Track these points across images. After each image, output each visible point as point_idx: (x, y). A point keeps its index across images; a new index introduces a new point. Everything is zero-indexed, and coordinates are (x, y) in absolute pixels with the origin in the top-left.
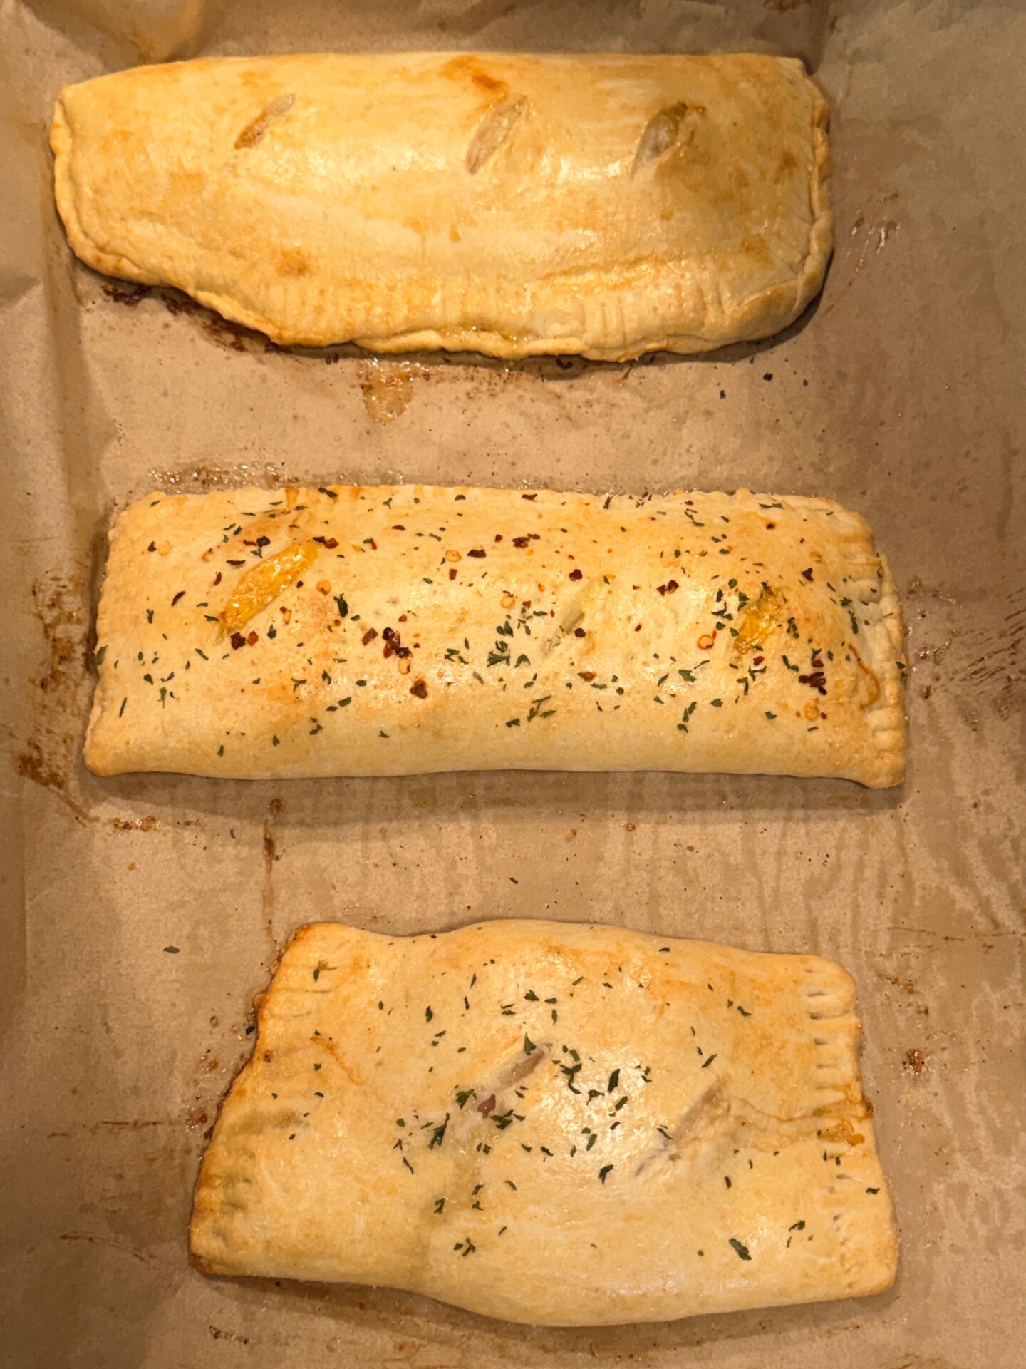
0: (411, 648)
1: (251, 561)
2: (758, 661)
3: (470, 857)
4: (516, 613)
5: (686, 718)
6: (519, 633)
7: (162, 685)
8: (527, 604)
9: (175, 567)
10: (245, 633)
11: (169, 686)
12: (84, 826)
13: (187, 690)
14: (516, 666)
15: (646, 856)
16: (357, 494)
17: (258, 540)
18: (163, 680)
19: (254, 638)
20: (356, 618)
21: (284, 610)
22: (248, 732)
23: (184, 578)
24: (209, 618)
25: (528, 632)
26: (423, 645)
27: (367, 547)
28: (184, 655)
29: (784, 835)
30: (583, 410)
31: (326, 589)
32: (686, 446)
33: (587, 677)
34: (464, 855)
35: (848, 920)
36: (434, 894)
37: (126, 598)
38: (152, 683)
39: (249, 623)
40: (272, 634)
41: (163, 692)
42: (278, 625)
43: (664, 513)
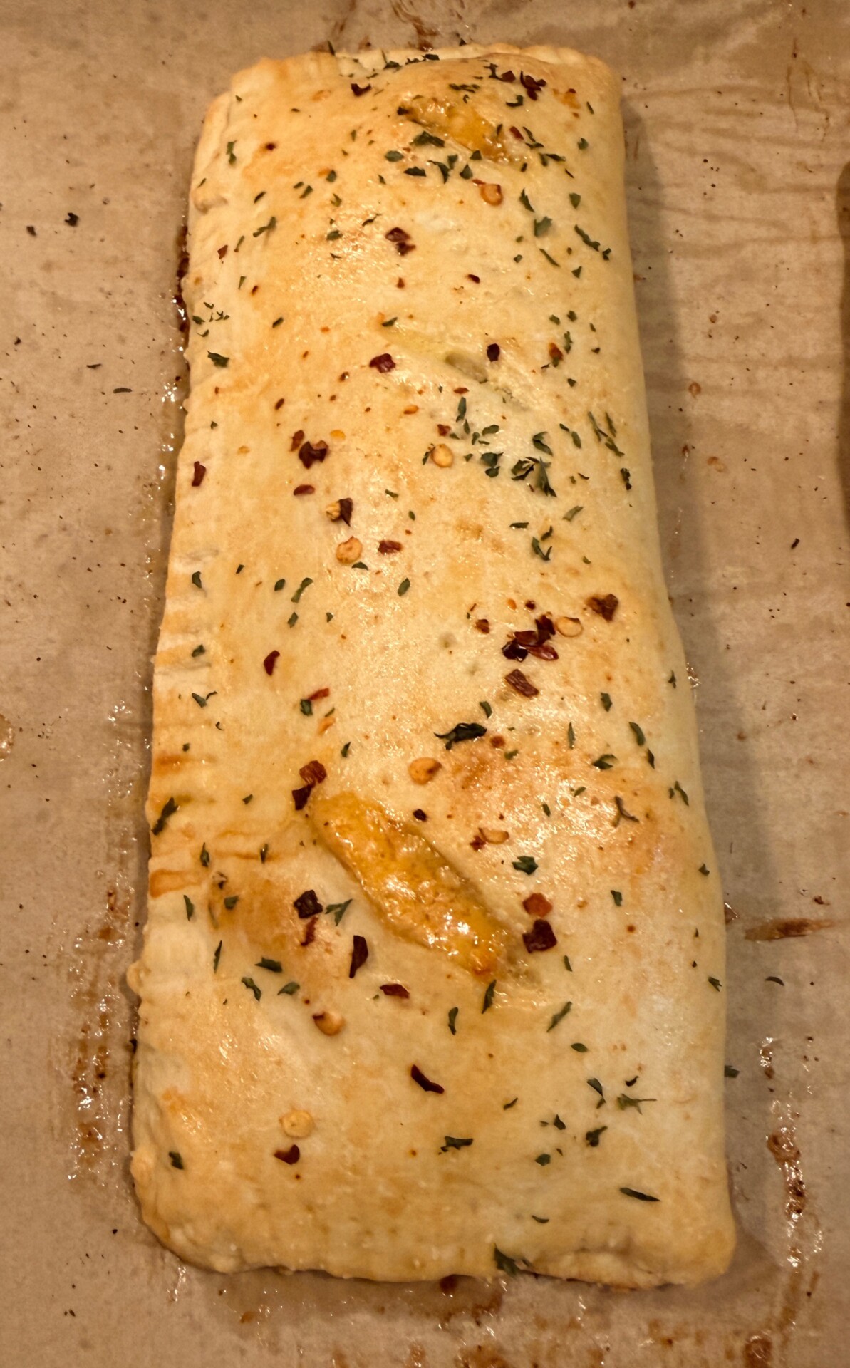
0: (537, 614)
1: (358, 923)
2: (516, 134)
3: (767, 604)
4: (460, 447)
5: (595, 246)
6: (496, 445)
7: (610, 1105)
8: (443, 430)
9: (347, 1097)
10: (523, 924)
11: (614, 1088)
12: (816, 1276)
13: (624, 1048)
14: (550, 453)
15: (733, 370)
16: (178, 759)
17: (303, 915)
18: (601, 1103)
19: (535, 903)
20: (486, 708)
21: (478, 844)
22: (693, 923)
23: (377, 1072)
24: (487, 1003)
25: (493, 429)
26: (531, 596)
27: (320, 708)
28: (555, 1058)
29: (685, 212)
30: (22, 432)
31: (429, 765)
32: (101, 297)
33: (556, 356)
34: (766, 614)
35: (786, 151)
36: (835, 656)
37: (393, 1208)
38: (604, 1128)
39: (502, 914)
40: (527, 866)
41: (626, 1102)
42: (509, 854)
43: (242, 278)
